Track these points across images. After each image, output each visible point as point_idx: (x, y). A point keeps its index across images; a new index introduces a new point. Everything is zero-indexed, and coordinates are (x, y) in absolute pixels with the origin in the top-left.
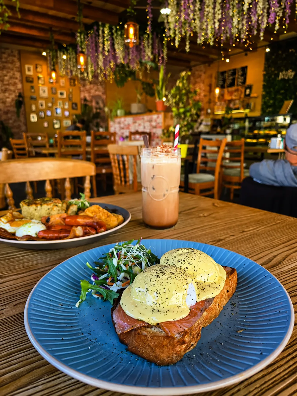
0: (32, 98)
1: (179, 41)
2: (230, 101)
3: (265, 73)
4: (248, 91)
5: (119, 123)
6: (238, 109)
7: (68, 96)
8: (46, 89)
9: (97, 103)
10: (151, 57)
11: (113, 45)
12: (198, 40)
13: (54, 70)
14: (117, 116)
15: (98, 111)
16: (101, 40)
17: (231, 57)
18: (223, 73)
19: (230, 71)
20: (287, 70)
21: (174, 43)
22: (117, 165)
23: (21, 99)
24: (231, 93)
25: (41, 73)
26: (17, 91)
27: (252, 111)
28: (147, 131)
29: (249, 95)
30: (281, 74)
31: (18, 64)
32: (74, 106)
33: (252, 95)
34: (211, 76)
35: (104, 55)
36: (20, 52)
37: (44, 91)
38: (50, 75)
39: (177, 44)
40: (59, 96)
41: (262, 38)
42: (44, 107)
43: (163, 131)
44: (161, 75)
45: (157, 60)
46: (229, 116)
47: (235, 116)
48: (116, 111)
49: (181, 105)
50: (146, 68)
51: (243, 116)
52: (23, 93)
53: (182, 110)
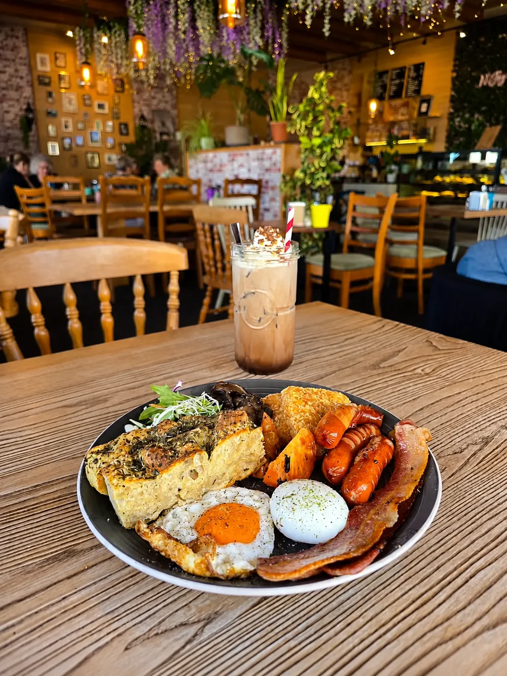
0: (49, 114)
1: (312, 17)
2: (393, 124)
3: (455, 74)
4: (424, 108)
5: (205, 162)
6: (407, 137)
7: (111, 109)
8: (73, 97)
9: (163, 124)
10: (261, 43)
11: (193, 20)
12: (346, 15)
13: (86, 63)
14: (199, 149)
15: (165, 137)
16: (171, 11)
17: (398, 46)
18: (381, 74)
19: (394, 69)
20: (493, 71)
21: (304, 20)
22: (209, 240)
23: (31, 116)
24: (395, 110)
25: (64, 68)
26: (22, 100)
27: (431, 141)
28: (255, 177)
29: (426, 113)
30: (482, 77)
31: (23, 52)
32: (123, 129)
33: (431, 114)
34: (361, 79)
35: (177, 37)
36: (26, 31)
37: (69, 101)
38: (79, 72)
39: (308, 22)
40: (97, 110)
41: (458, 15)
42: (70, 129)
43: (284, 177)
44: (280, 77)
45: (270, 48)
46: (392, 152)
47: (402, 151)
48: (199, 141)
49: (316, 132)
50: (251, 63)
51: (415, 150)
52: (34, 103)
53: (317, 141)
